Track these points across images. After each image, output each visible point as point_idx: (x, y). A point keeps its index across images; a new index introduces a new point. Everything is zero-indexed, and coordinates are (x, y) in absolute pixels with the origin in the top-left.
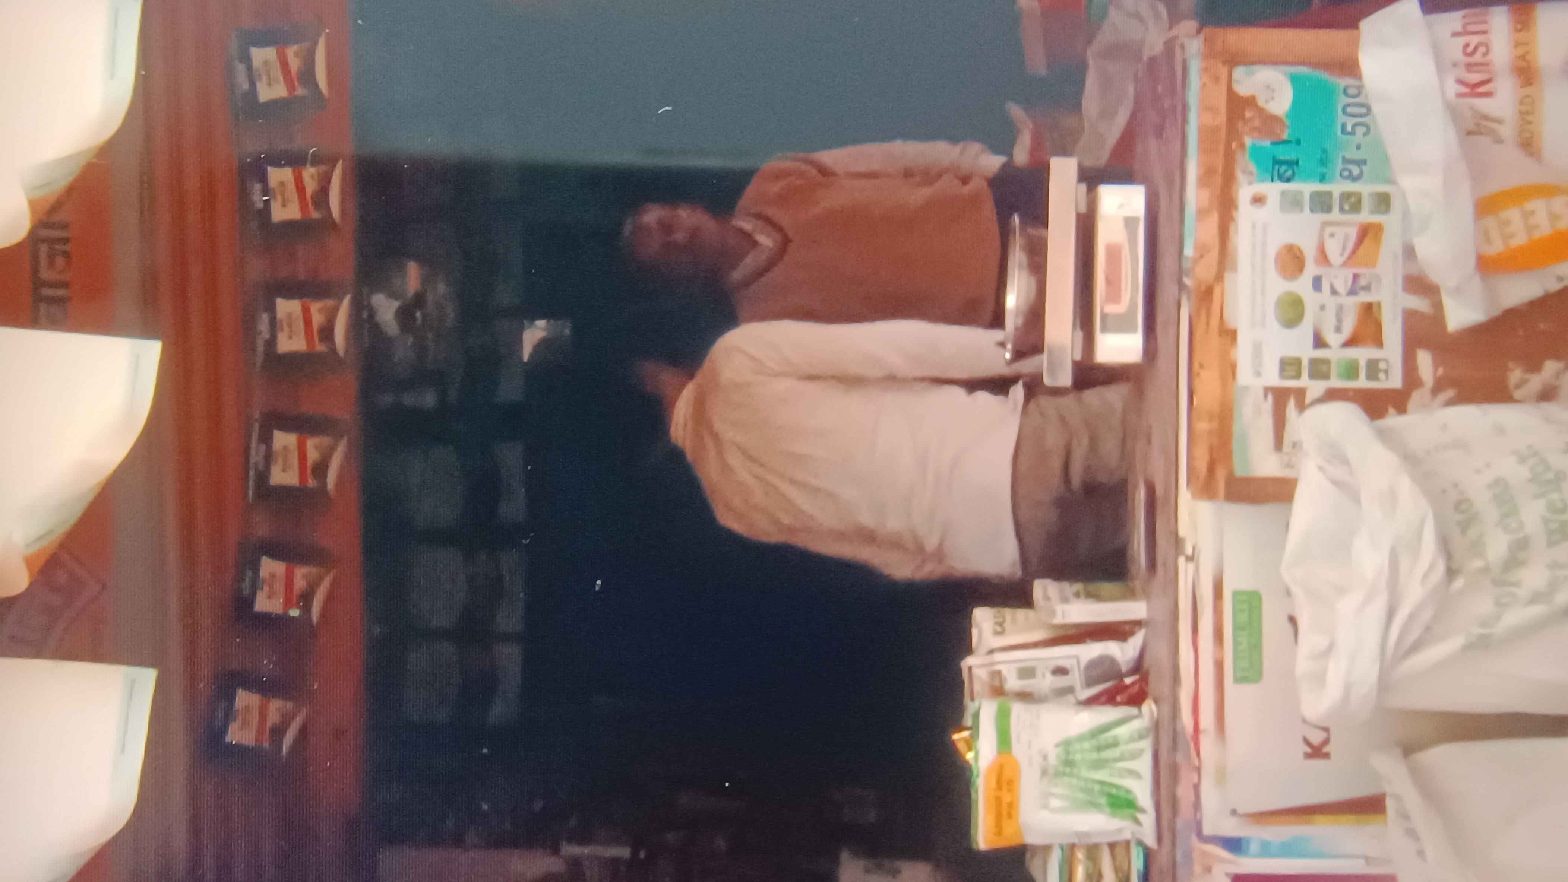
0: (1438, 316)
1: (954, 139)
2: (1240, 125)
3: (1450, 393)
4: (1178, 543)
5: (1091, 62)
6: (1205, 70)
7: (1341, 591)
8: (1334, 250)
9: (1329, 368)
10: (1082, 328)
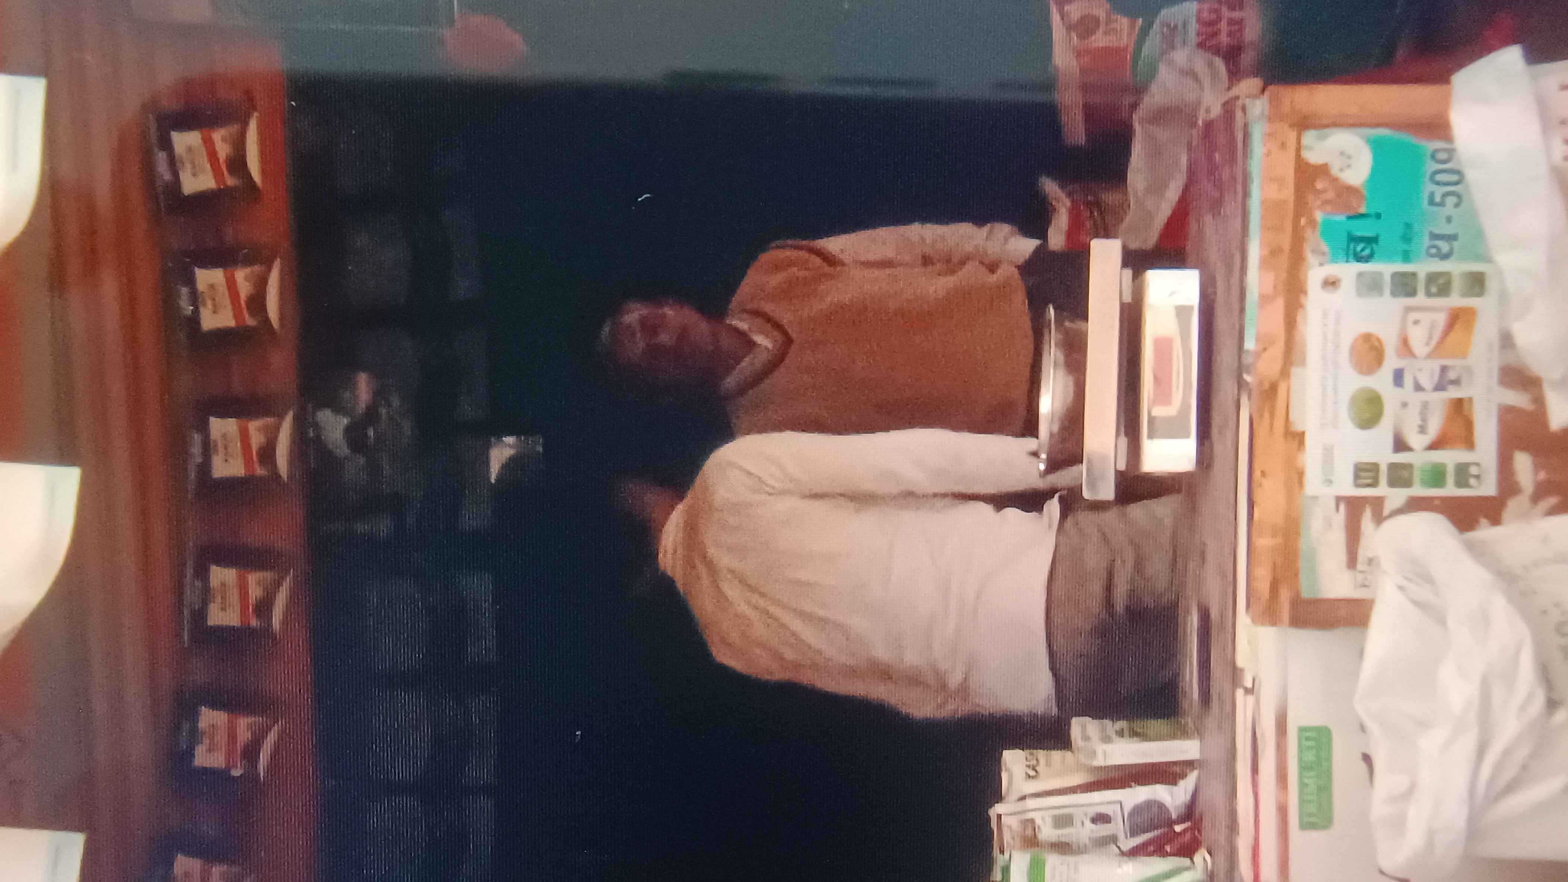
0: (1540, 413)
1: (980, 220)
2: (1310, 198)
3: (1553, 501)
4: (1235, 674)
5: (1137, 127)
6: (1270, 135)
7: (1423, 725)
8: (1418, 339)
9: (1411, 474)
10: (1127, 434)
